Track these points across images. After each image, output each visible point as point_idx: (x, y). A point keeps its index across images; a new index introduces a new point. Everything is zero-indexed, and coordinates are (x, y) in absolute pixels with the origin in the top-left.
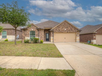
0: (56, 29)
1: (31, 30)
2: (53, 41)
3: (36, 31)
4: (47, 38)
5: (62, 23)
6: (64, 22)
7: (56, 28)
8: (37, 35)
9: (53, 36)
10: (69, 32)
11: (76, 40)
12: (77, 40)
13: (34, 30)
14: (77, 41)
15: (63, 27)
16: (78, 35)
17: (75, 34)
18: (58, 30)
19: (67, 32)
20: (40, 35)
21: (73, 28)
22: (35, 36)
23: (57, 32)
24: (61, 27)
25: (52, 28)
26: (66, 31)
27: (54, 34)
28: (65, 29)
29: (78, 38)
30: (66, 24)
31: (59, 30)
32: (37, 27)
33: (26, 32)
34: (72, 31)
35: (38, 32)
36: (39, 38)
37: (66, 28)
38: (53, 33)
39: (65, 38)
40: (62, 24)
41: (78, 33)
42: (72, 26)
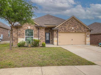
0: (62, 28)
1: (28, 27)
2: (57, 44)
3: (35, 29)
4: (47, 39)
5: (69, 20)
6: (71, 18)
7: (61, 26)
8: (37, 35)
9: (57, 37)
10: (77, 31)
11: (85, 41)
12: (87, 42)
13: (32, 28)
14: (87, 44)
15: (71, 25)
16: (88, 36)
17: (84, 34)
18: (63, 29)
19: (75, 32)
20: (40, 36)
21: (82, 27)
22: (33, 36)
23: (63, 31)
24: (67, 25)
25: (56, 27)
26: (73, 30)
27: (59, 34)
28: (73, 28)
29: (88, 40)
30: (73, 21)
31: (65, 29)
32: (36, 24)
33: (20, 30)
34: (81, 31)
35: (37, 31)
36: (39, 39)
37: (73, 26)
38: (57, 33)
39: (72, 40)
40: (69, 22)
41: (88, 33)
42: (81, 23)
